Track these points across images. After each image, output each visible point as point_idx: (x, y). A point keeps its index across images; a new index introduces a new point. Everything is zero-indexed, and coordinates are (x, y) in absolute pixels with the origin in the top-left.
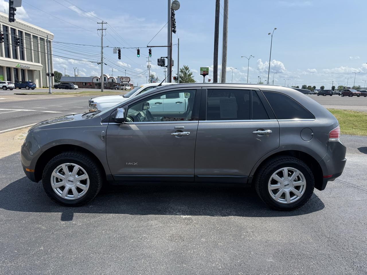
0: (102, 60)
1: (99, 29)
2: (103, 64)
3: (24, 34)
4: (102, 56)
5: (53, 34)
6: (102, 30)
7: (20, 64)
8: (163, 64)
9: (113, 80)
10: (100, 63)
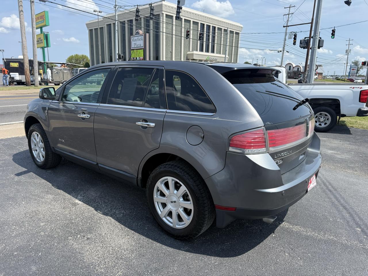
0: (284, 48)
1: (285, 15)
2: (285, 51)
3: (217, 29)
4: (285, 43)
5: (242, 26)
6: (289, 14)
7: (209, 57)
8: (306, 45)
9: (298, 69)
10: (281, 51)
